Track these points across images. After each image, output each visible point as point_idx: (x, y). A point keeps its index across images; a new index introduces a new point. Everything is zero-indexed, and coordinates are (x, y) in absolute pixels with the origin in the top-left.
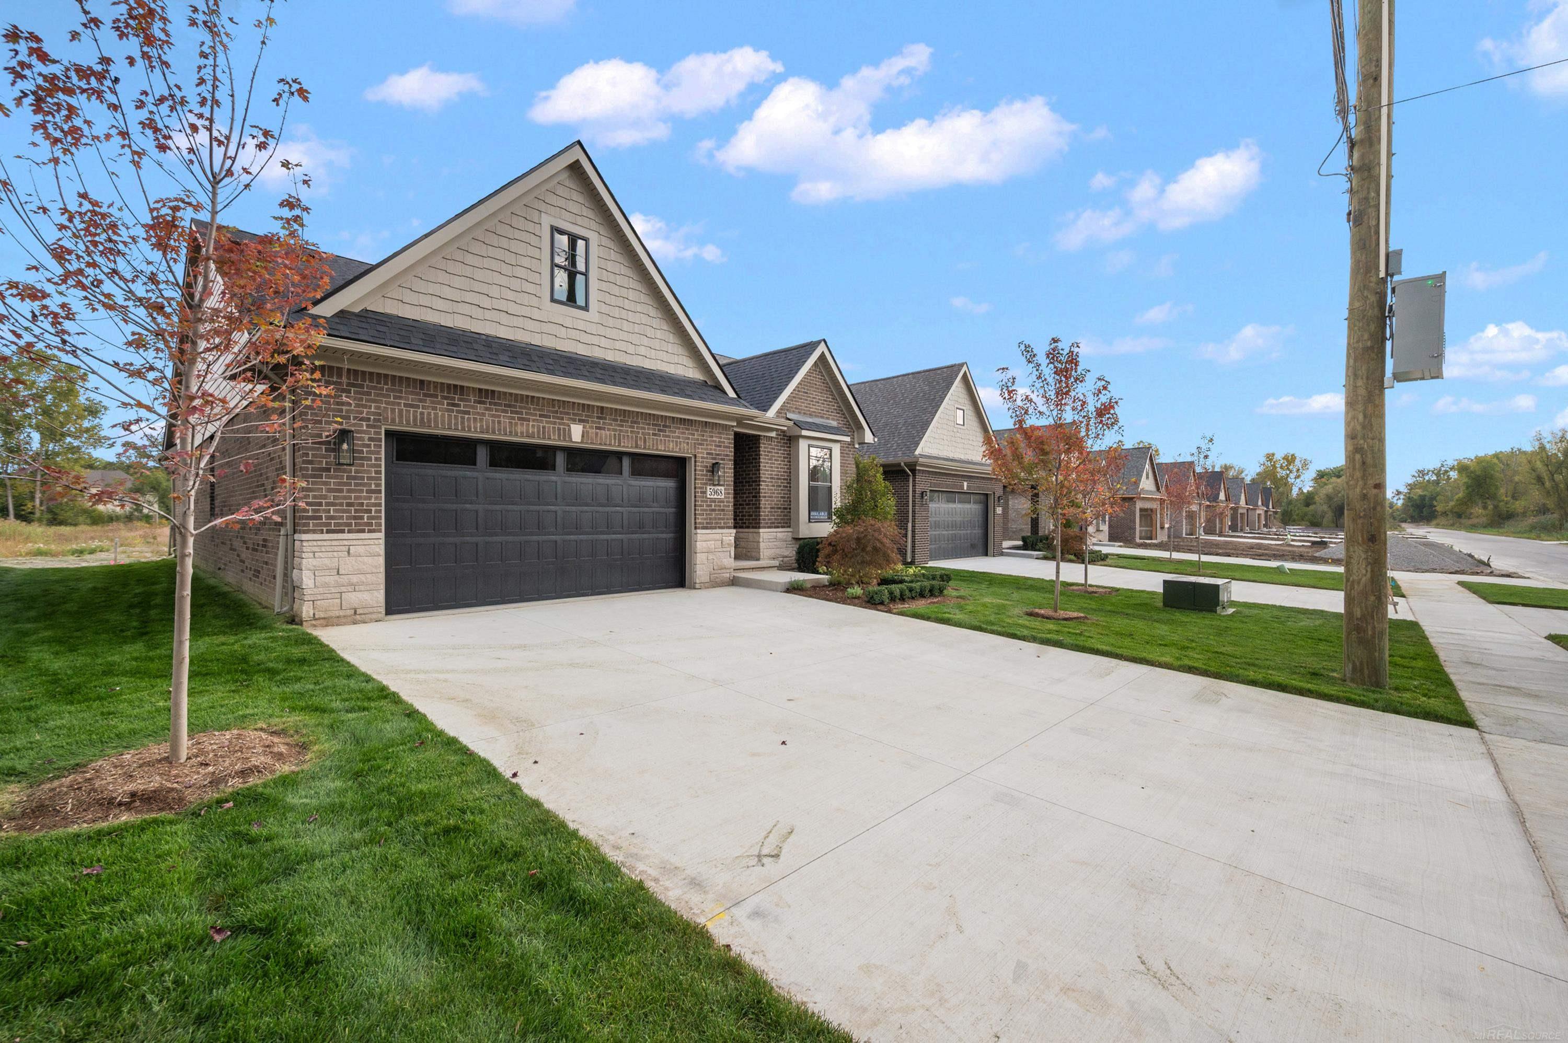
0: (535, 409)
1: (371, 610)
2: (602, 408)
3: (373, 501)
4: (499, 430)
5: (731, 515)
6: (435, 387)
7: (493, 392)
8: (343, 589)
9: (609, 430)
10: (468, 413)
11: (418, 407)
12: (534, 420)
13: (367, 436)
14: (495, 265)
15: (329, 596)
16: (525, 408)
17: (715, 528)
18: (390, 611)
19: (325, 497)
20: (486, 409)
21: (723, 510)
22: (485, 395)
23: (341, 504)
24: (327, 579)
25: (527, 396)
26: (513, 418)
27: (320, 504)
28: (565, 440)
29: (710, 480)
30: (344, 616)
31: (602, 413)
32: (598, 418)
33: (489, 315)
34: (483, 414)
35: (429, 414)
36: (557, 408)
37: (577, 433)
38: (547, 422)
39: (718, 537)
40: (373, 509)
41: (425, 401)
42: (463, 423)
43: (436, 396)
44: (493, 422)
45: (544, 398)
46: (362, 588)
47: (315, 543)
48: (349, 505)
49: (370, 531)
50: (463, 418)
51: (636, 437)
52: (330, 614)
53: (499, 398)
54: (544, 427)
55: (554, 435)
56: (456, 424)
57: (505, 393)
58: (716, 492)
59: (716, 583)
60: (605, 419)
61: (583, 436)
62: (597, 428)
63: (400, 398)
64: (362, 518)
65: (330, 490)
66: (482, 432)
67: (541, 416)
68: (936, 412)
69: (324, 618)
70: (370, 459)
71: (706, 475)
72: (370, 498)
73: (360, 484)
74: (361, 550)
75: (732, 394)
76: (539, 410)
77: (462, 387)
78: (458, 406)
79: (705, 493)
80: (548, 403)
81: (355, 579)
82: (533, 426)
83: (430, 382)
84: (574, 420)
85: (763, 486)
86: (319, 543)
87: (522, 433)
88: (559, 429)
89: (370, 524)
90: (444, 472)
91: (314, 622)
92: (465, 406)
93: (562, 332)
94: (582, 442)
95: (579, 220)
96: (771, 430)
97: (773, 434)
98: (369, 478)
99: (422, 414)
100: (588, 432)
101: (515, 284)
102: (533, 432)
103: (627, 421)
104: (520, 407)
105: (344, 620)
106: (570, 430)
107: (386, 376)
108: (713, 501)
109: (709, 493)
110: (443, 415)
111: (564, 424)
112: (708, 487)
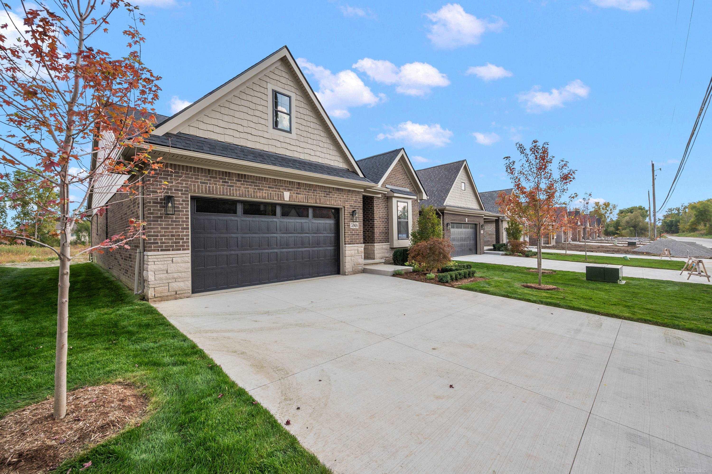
0: (266, 184)
1: (184, 292)
2: (299, 183)
3: (185, 233)
4: (248, 195)
5: (362, 237)
6: (216, 173)
7: (245, 175)
8: (170, 281)
9: (302, 194)
10: (233, 186)
11: (207, 183)
12: (265, 190)
13: (181, 199)
14: (245, 109)
15: (162, 285)
16: (261, 183)
17: (354, 244)
18: (194, 291)
19: (160, 232)
20: (242, 184)
21: (358, 235)
22: (241, 177)
23: (168, 236)
24: (162, 276)
25: (262, 177)
26: (255, 189)
27: (157, 236)
28: (281, 200)
29: (352, 219)
30: (171, 295)
31: (299, 186)
32: (297, 188)
33: (242, 135)
34: (240, 187)
35: (213, 187)
36: (277, 184)
37: (287, 195)
38: (272, 191)
39: (356, 248)
40: (185, 238)
41: (210, 180)
42: (230, 192)
43: (216, 178)
44: (245, 191)
45: (270, 178)
46: (180, 280)
47: (155, 257)
48: (172, 236)
49: (183, 250)
50: (230, 189)
51: (316, 198)
52: (163, 294)
53: (248, 179)
54: (271, 194)
55: (276, 197)
56: (227, 192)
57: (251, 176)
58: (355, 225)
59: (355, 272)
60: (300, 189)
61: (290, 198)
62: (297, 193)
63: (198, 179)
64: (179, 243)
65: (162, 228)
66: (240, 196)
67: (269, 187)
68: (453, 184)
69: (160, 297)
70: (183, 211)
71: (350, 217)
72: (183, 232)
73: (178, 225)
74: (179, 260)
75: (361, 175)
76: (268, 184)
77: (229, 173)
78: (228, 182)
79: (349, 226)
80: (272, 181)
81: (176, 275)
82: (265, 193)
83: (213, 170)
84: (285, 189)
85: (376, 222)
86: (157, 257)
87: (260, 196)
88: (278, 194)
89: (183, 246)
90: (221, 218)
91: (155, 299)
92: (231, 183)
93: (278, 144)
94: (289, 201)
95: (286, 87)
96: (379, 193)
97: (380, 196)
98: (183, 221)
99: (209, 187)
100: (292, 196)
101: (255, 119)
102: (265, 196)
103: (311, 190)
104: (259, 183)
105: (170, 298)
106: (283, 195)
107: (191, 167)
108: (353, 230)
109: (351, 226)
110: (220, 188)
111: (280, 192)
112: (351, 223)
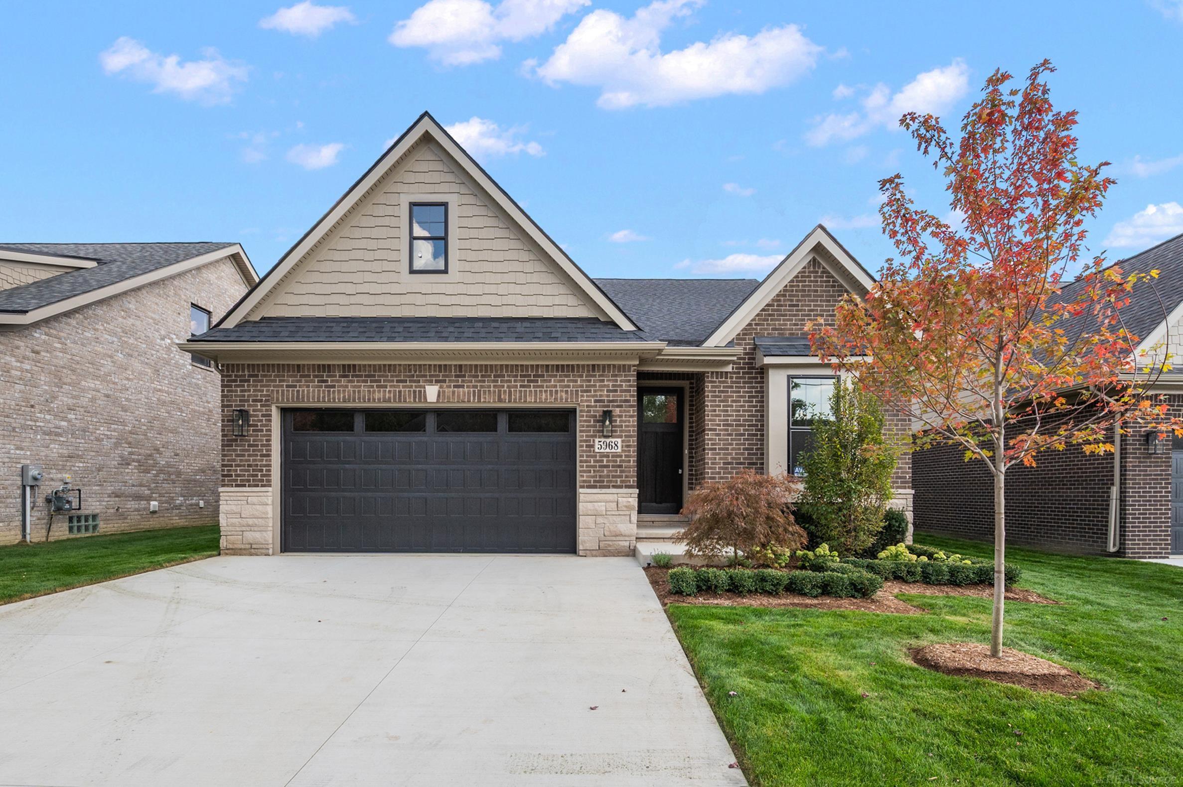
0: (392, 376)
1: (261, 546)
2: (461, 366)
3: (264, 463)
4: (359, 398)
5: (633, 472)
6: (309, 369)
7: (354, 366)
8: (244, 529)
9: (468, 387)
10: (334, 386)
11: (295, 386)
12: (391, 386)
13: (260, 414)
14: (359, 254)
15: (235, 533)
16: (383, 376)
17: (608, 487)
18: (286, 547)
19: (234, 460)
20: (349, 381)
21: (620, 467)
22: (348, 370)
23: (244, 466)
24: (234, 520)
25: (385, 365)
26: (372, 387)
28: (420, 401)
29: (599, 431)
30: (244, 549)
31: (461, 371)
32: (456, 376)
33: (353, 300)
34: (347, 386)
35: (303, 391)
36: (413, 373)
37: (432, 393)
38: (404, 387)
39: (611, 497)
40: (264, 469)
41: (300, 381)
42: (329, 395)
43: (309, 376)
44: (354, 392)
45: (400, 365)
46: (256, 529)
47: (227, 494)
48: (249, 466)
49: (263, 486)
50: (329, 391)
51: (500, 391)
52: (236, 546)
53: (360, 371)
54: (400, 392)
55: (410, 398)
56: (324, 397)
57: (365, 366)
58: (608, 445)
59: (605, 552)
60: (464, 376)
61: (439, 396)
62: (455, 386)
63: (283, 381)
64: (257, 475)
65: (237, 455)
66: (344, 401)
67: (398, 381)
69: (232, 549)
70: (262, 431)
71: (595, 426)
72: (262, 460)
73: (256, 450)
74: (255, 500)
75: (626, 326)
76: (396, 376)
77: (329, 366)
78: (326, 381)
79: (593, 446)
80: (405, 369)
81: (250, 522)
82: (390, 391)
83: (304, 365)
84: (431, 381)
85: (709, 436)
86: (230, 494)
87: (379, 399)
88: (415, 392)
89: (262, 481)
90: (329, 438)
91: (226, 551)
92: (332, 381)
93: (419, 300)
94: (438, 401)
95: (437, 188)
96: (718, 363)
97: (725, 368)
98: (262, 445)
99: (298, 391)
100: (444, 392)
101: (377, 267)
102: (390, 398)
103: (490, 376)
104: (379, 376)
105: (245, 552)
106: (425, 391)
107: (273, 365)
108: (605, 456)
109: (597, 446)
110: (314, 391)
111: (420, 386)
112: (597, 440)
